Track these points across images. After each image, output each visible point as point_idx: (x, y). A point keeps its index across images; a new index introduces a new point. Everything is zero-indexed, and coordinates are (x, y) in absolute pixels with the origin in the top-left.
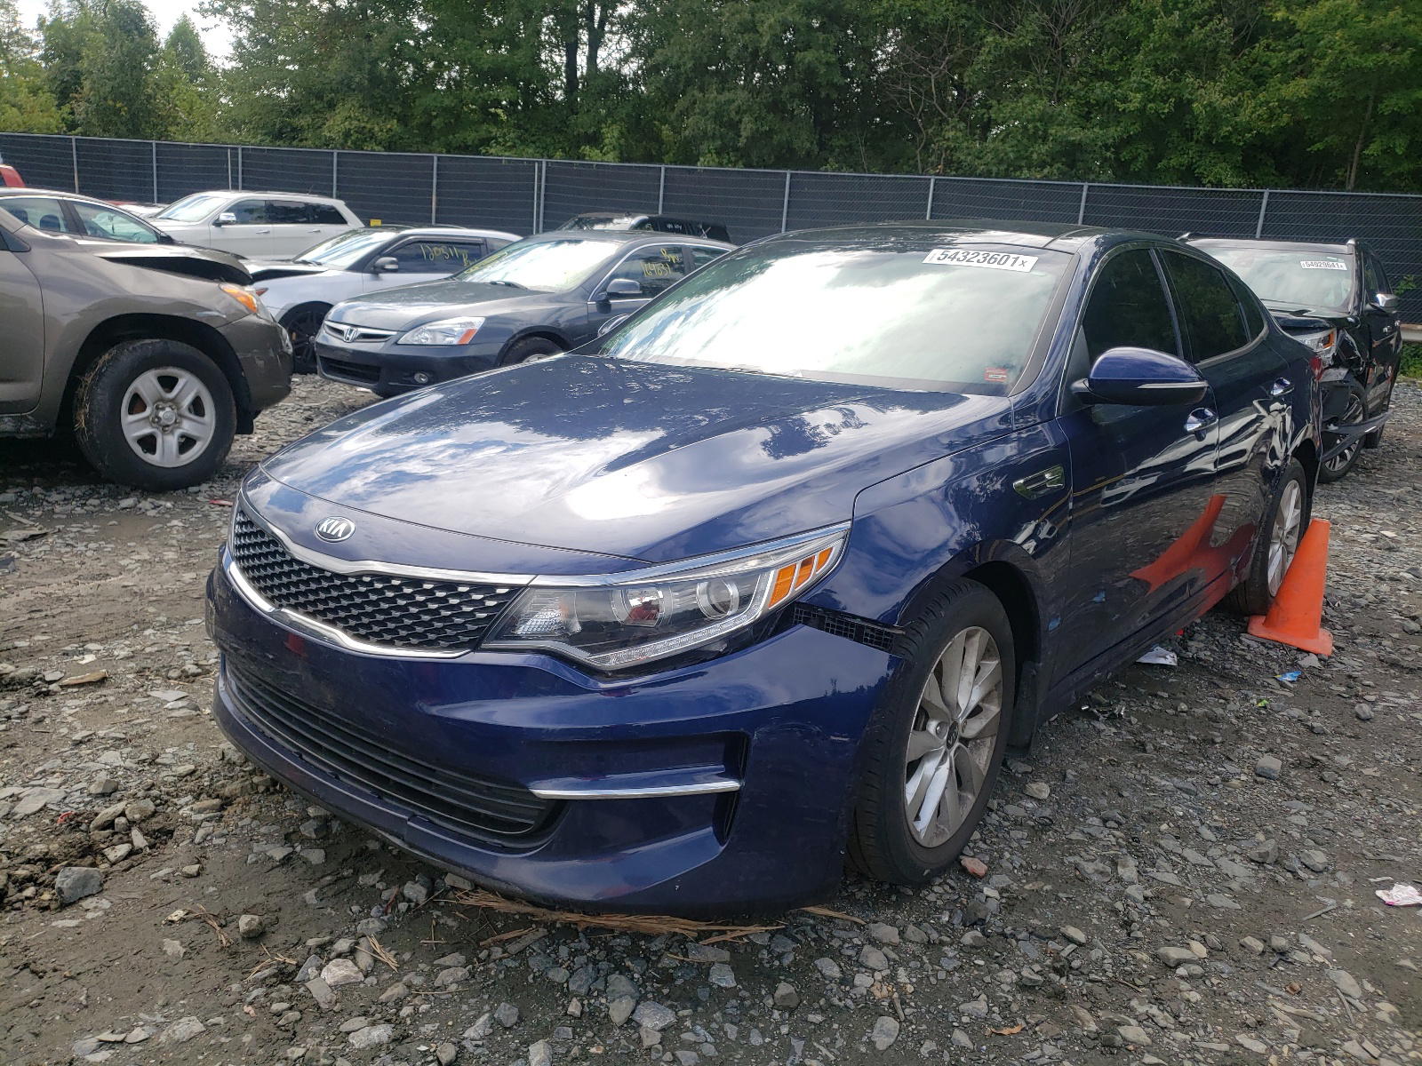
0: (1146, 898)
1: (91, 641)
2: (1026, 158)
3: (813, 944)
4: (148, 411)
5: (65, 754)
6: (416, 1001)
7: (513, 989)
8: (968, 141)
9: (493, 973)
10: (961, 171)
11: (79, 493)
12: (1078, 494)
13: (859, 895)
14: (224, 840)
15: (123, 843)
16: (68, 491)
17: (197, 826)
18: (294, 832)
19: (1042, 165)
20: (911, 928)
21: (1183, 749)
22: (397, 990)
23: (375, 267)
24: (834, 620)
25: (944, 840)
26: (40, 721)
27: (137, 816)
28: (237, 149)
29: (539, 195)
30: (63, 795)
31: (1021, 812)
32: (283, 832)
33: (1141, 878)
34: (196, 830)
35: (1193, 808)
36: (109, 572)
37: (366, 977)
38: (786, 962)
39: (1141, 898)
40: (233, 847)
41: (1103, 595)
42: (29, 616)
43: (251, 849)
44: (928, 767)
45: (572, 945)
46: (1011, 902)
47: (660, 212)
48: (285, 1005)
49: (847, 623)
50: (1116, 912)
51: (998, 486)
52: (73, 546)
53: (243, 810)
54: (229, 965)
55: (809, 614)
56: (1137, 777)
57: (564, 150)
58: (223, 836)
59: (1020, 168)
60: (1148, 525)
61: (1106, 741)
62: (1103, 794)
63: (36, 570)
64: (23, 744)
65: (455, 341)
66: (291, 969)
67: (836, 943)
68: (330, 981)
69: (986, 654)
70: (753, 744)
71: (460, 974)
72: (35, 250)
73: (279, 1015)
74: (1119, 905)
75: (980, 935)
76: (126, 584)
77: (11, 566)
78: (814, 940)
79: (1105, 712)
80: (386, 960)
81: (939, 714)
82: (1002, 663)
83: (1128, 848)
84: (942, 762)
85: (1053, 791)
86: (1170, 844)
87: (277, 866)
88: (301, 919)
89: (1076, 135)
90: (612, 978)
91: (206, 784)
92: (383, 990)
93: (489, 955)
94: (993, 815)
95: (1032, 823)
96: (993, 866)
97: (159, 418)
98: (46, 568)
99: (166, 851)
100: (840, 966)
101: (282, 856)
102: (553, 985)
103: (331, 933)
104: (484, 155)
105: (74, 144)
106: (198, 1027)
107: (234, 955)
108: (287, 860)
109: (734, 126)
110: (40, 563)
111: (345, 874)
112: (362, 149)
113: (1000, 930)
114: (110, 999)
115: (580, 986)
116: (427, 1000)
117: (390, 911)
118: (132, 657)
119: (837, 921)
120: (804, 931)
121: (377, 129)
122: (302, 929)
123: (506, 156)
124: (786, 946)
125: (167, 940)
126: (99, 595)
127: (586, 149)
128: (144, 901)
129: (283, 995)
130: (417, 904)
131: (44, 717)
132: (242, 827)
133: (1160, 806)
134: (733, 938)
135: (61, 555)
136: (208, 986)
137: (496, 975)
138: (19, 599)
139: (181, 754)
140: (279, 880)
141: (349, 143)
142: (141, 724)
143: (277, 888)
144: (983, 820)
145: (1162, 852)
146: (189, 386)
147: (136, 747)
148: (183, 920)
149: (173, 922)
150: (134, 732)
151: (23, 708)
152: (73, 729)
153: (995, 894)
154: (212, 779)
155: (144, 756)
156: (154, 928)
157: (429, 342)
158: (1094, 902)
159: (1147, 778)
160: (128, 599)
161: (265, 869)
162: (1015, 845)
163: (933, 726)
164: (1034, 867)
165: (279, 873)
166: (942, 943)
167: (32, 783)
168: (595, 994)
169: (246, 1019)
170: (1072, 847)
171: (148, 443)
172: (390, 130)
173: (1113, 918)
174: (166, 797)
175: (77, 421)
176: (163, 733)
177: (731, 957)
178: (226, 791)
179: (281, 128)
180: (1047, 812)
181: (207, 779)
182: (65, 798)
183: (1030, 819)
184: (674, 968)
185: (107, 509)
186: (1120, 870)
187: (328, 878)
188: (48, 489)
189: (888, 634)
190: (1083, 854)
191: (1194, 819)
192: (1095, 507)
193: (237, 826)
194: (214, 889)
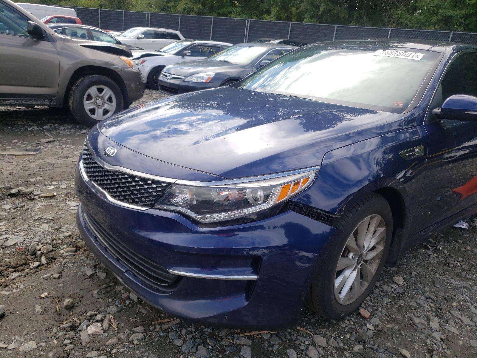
0: (442, 339)
1: (55, 181)
2: (429, 22)
3: (288, 341)
4: (93, 100)
5: (30, 224)
6: (120, 347)
7: (159, 346)
8: (406, 15)
9: (153, 337)
10: (402, 27)
11: (70, 127)
12: (430, 156)
13: (313, 320)
14: (72, 264)
15: (38, 261)
16: (66, 126)
17: (64, 258)
18: (99, 264)
19: (435, 24)
20: (332, 340)
21: (467, 268)
22: (113, 341)
23: (183, 54)
24: (307, 209)
25: (352, 301)
26: (27, 210)
27: (45, 251)
28: (149, 14)
29: (247, 32)
30: (23, 240)
31: (390, 289)
32: (94, 264)
33: (441, 329)
34: (64, 259)
35: (468, 297)
36: (69, 156)
37: (104, 332)
38: (275, 349)
39: (439, 339)
40: (75, 268)
41: (439, 198)
42: (39, 170)
43: (81, 270)
44: (347, 273)
45: (188, 329)
46: (379, 333)
47: (288, 39)
48: (69, 341)
49: (313, 211)
50: (426, 344)
51: (391, 157)
52: (61, 146)
53: (83, 253)
54: (56, 319)
55: (296, 206)
56: (445, 279)
57: (257, 16)
58: (72, 263)
59: (426, 26)
60: (463, 170)
61: (431, 260)
62: (428, 285)
63: (47, 153)
64: (18, 218)
65: (204, 81)
66: (77, 324)
67: (298, 342)
68: (89, 333)
69: (380, 225)
70: (264, 261)
71: (140, 336)
72: (58, 42)
73: (66, 345)
74: (429, 341)
75: (362, 347)
76: (73, 161)
77: (39, 151)
78: (289, 340)
79: (433, 247)
80: (114, 326)
81: (354, 250)
82: (386, 229)
83: (436, 313)
84: (354, 270)
85: (405, 281)
86: (456, 313)
87: (88, 278)
88: (89, 302)
89: (450, 12)
90: (200, 347)
91: (73, 241)
92: (109, 339)
93: (154, 329)
94: (377, 289)
95: (393, 295)
96: (373, 314)
97: (97, 103)
98: (50, 153)
99: (51, 267)
100: (297, 354)
101: (90, 274)
102: (175, 347)
103: (98, 310)
104: (229, 17)
105: (100, 11)
106: (34, 346)
107: (60, 315)
108: (92, 276)
109: (318, 7)
110: (49, 151)
111: (111, 284)
112: (189, 14)
113: (371, 346)
114: (9, 328)
115: (186, 349)
116: (124, 347)
117: (123, 303)
118: (66, 188)
119: (300, 332)
120: (285, 335)
121: (195, 7)
122: (88, 306)
123: (237, 18)
124: (276, 341)
125: (37, 305)
126: (64, 164)
127: (265, 16)
128: (36, 287)
129: (70, 336)
130: (134, 301)
131: (29, 209)
132: (80, 260)
133: (453, 294)
134: (255, 334)
135: (56, 148)
136: (45, 327)
137: (155, 339)
138: (38, 163)
139: (69, 228)
140: (87, 284)
141: (185, 12)
142: (60, 214)
143: (85, 287)
144: (372, 291)
145: (452, 317)
146: (107, 92)
147: (55, 223)
148: (46, 297)
149: (42, 297)
150: (56, 217)
151: (23, 204)
152: (36, 214)
153: (372, 328)
154: (76, 239)
155: (56, 227)
156: (35, 299)
157: (195, 81)
158: (417, 338)
159: (448, 279)
160: (72, 166)
161: (83, 278)
162: (384, 304)
163: (351, 255)
164: (392, 316)
165: (87, 281)
166: (344, 349)
167: (15, 234)
168: (191, 354)
169: (53, 346)
170: (410, 309)
171: (93, 111)
172: (199, 8)
173: (425, 347)
174: (57, 245)
175: (70, 102)
176: (66, 219)
177: (252, 343)
178: (79, 245)
179: (164, 7)
180: (401, 291)
181: (74, 239)
182: (23, 241)
183: (393, 293)
184: (227, 346)
185: (77, 133)
186: (431, 324)
187: (104, 286)
188: (60, 125)
189: (332, 217)
190: (415, 313)
191: (469, 302)
192: (441, 161)
193: (79, 259)
194: (62, 285)
